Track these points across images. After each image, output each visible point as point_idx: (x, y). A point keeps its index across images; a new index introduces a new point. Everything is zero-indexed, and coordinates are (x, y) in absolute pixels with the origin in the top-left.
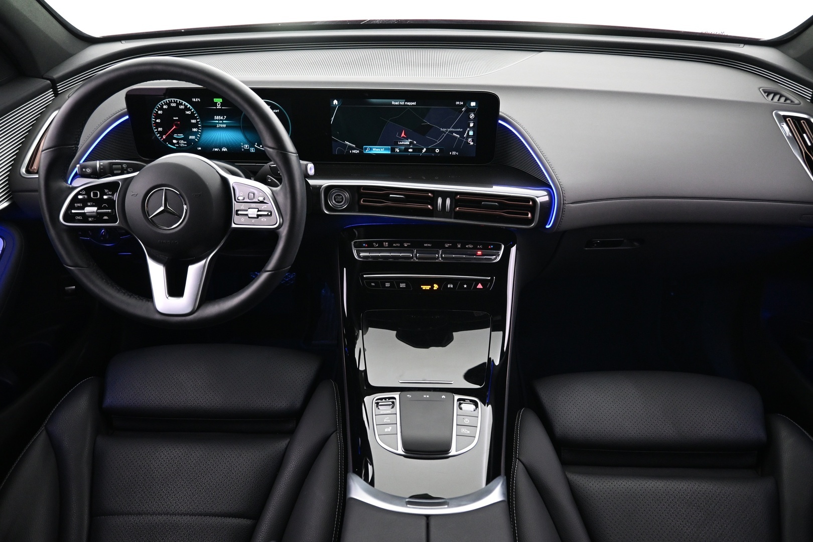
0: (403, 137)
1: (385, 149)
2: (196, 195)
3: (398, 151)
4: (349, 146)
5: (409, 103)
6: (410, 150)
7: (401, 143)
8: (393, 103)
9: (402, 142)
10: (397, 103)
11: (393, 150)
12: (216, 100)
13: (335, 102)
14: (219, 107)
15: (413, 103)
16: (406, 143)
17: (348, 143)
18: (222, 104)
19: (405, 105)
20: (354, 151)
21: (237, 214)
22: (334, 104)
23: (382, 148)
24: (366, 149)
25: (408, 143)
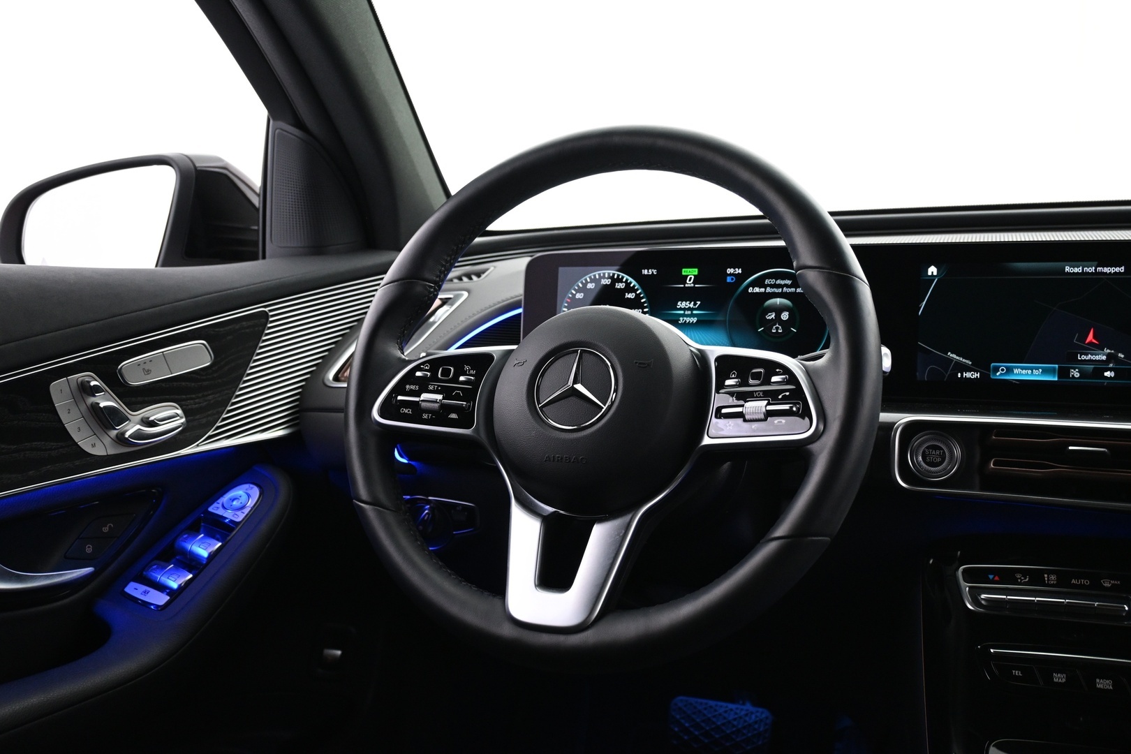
0: (1091, 343)
1: (1045, 371)
2: (640, 363)
3: (1077, 375)
4: (958, 363)
5: (1106, 270)
6: (1107, 374)
7: (1084, 357)
8: (1067, 269)
9: (1087, 354)
10: (1076, 270)
11: (1063, 373)
12: (685, 272)
13: (933, 270)
14: (689, 284)
15: (1117, 269)
16: (1097, 358)
17: (954, 356)
18: (697, 279)
19: (1096, 273)
20: (968, 375)
21: (719, 414)
22: (930, 274)
23: (1037, 369)
24: (996, 369)
25: (1104, 358)
